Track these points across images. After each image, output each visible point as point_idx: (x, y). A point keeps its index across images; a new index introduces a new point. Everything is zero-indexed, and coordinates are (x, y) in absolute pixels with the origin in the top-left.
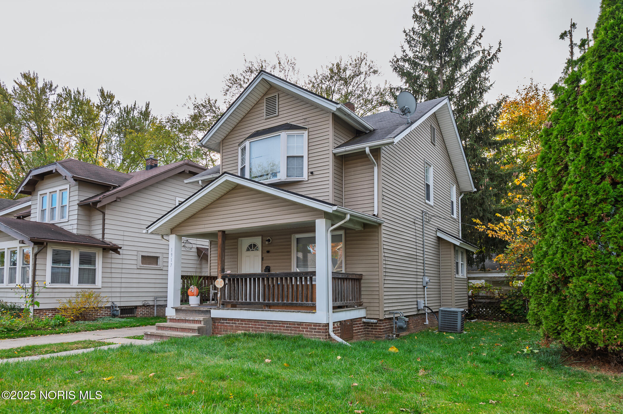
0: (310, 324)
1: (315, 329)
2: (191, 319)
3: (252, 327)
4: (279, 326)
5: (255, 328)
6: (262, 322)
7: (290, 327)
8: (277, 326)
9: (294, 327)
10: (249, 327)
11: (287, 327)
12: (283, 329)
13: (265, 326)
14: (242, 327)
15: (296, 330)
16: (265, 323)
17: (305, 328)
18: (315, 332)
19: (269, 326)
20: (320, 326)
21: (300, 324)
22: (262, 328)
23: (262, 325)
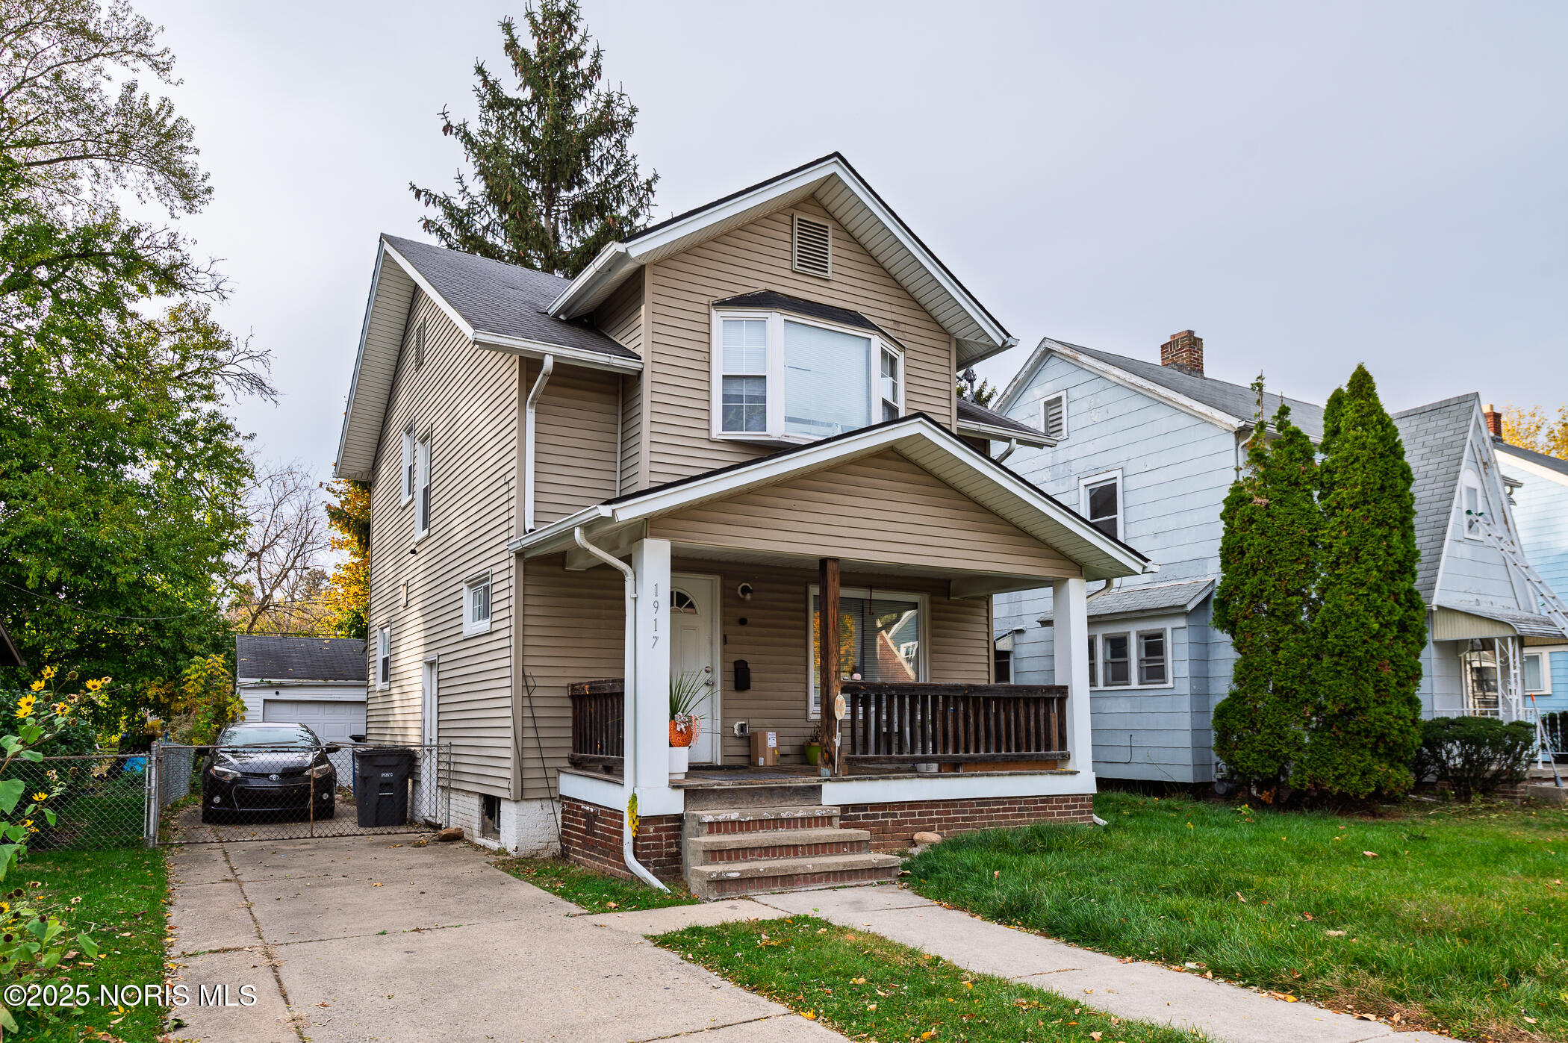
0: (1064, 798)
1: (1075, 807)
2: (799, 815)
3: (939, 820)
4: (1004, 810)
5: (947, 820)
6: (964, 805)
7: (1027, 809)
8: (998, 810)
9: (1036, 809)
10: (931, 821)
11: (1020, 809)
12: (1013, 816)
13: (972, 812)
14: (911, 822)
15: (1038, 815)
16: (972, 805)
17: (1055, 808)
18: (1074, 813)
19: (982, 811)
20: (1083, 800)
21: (1047, 799)
22: (964, 819)
23: (965, 812)
